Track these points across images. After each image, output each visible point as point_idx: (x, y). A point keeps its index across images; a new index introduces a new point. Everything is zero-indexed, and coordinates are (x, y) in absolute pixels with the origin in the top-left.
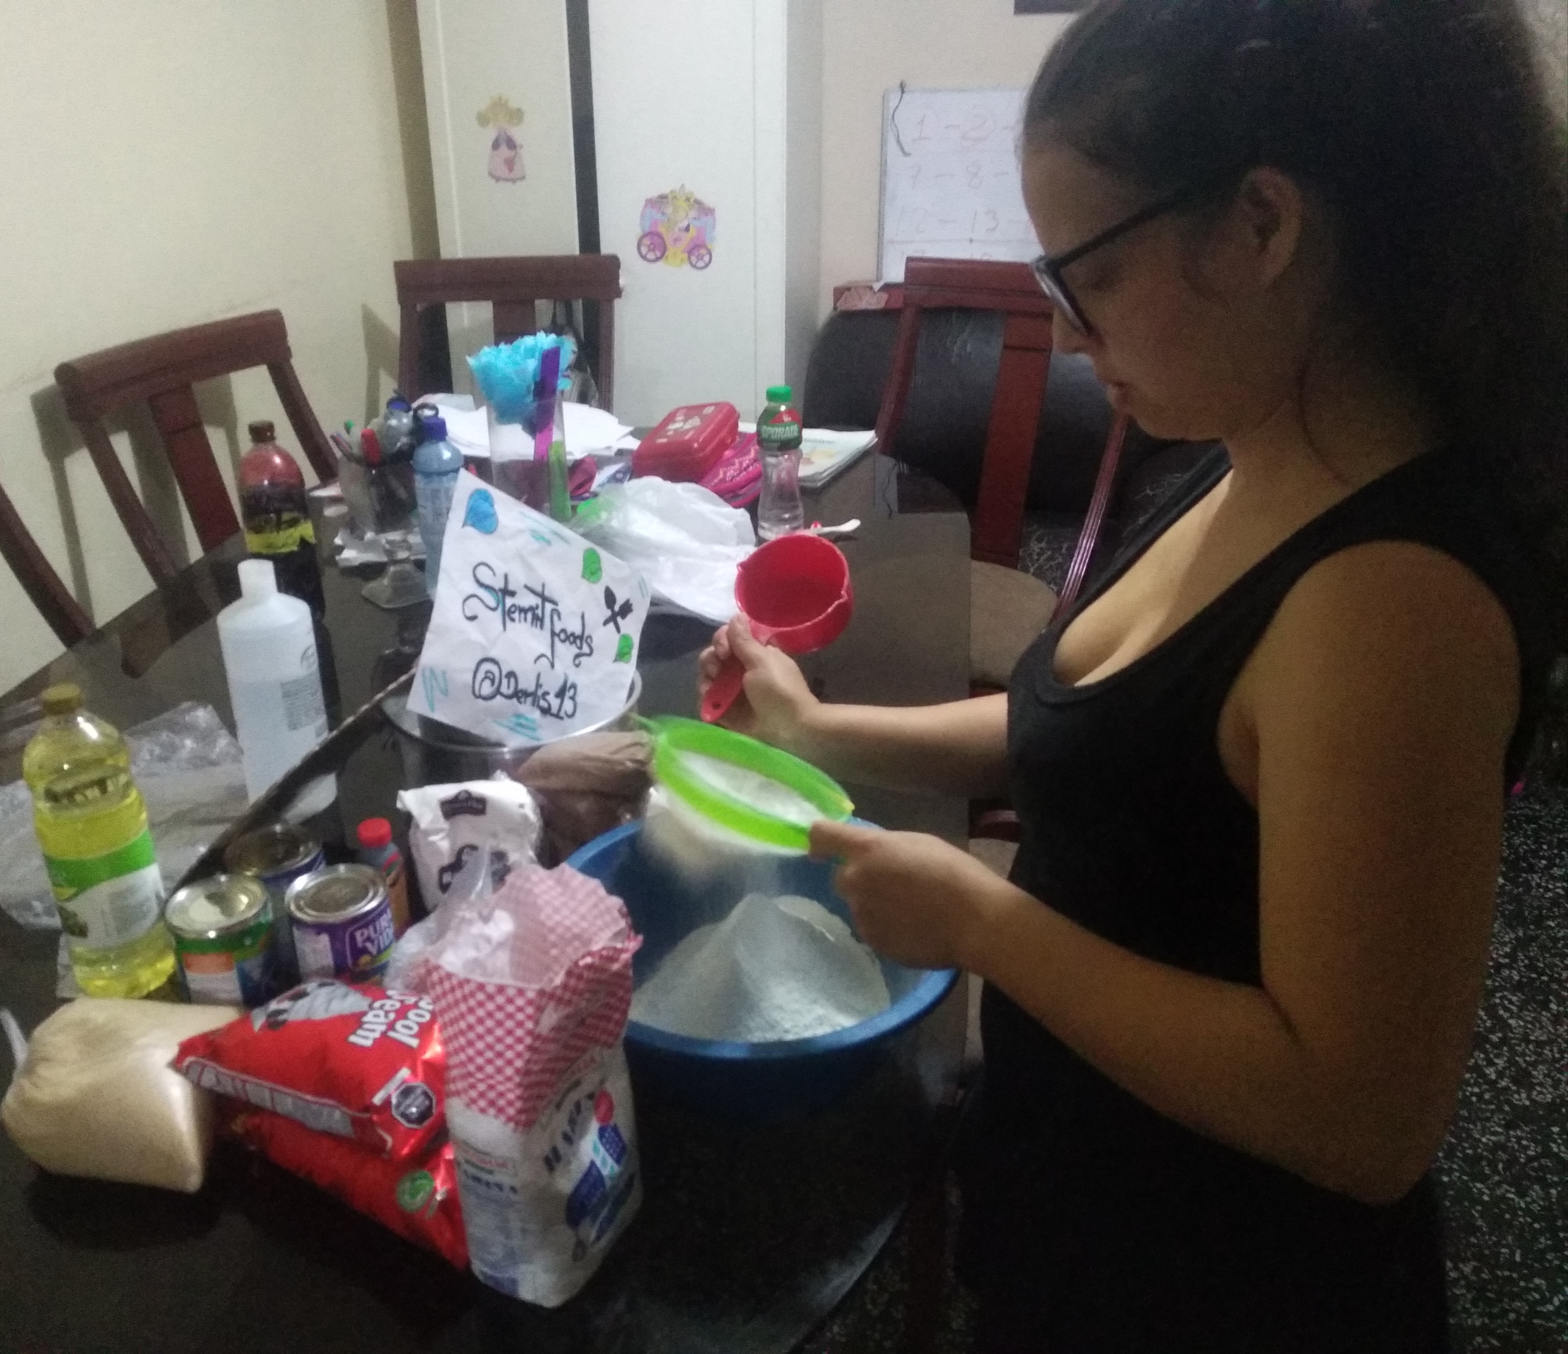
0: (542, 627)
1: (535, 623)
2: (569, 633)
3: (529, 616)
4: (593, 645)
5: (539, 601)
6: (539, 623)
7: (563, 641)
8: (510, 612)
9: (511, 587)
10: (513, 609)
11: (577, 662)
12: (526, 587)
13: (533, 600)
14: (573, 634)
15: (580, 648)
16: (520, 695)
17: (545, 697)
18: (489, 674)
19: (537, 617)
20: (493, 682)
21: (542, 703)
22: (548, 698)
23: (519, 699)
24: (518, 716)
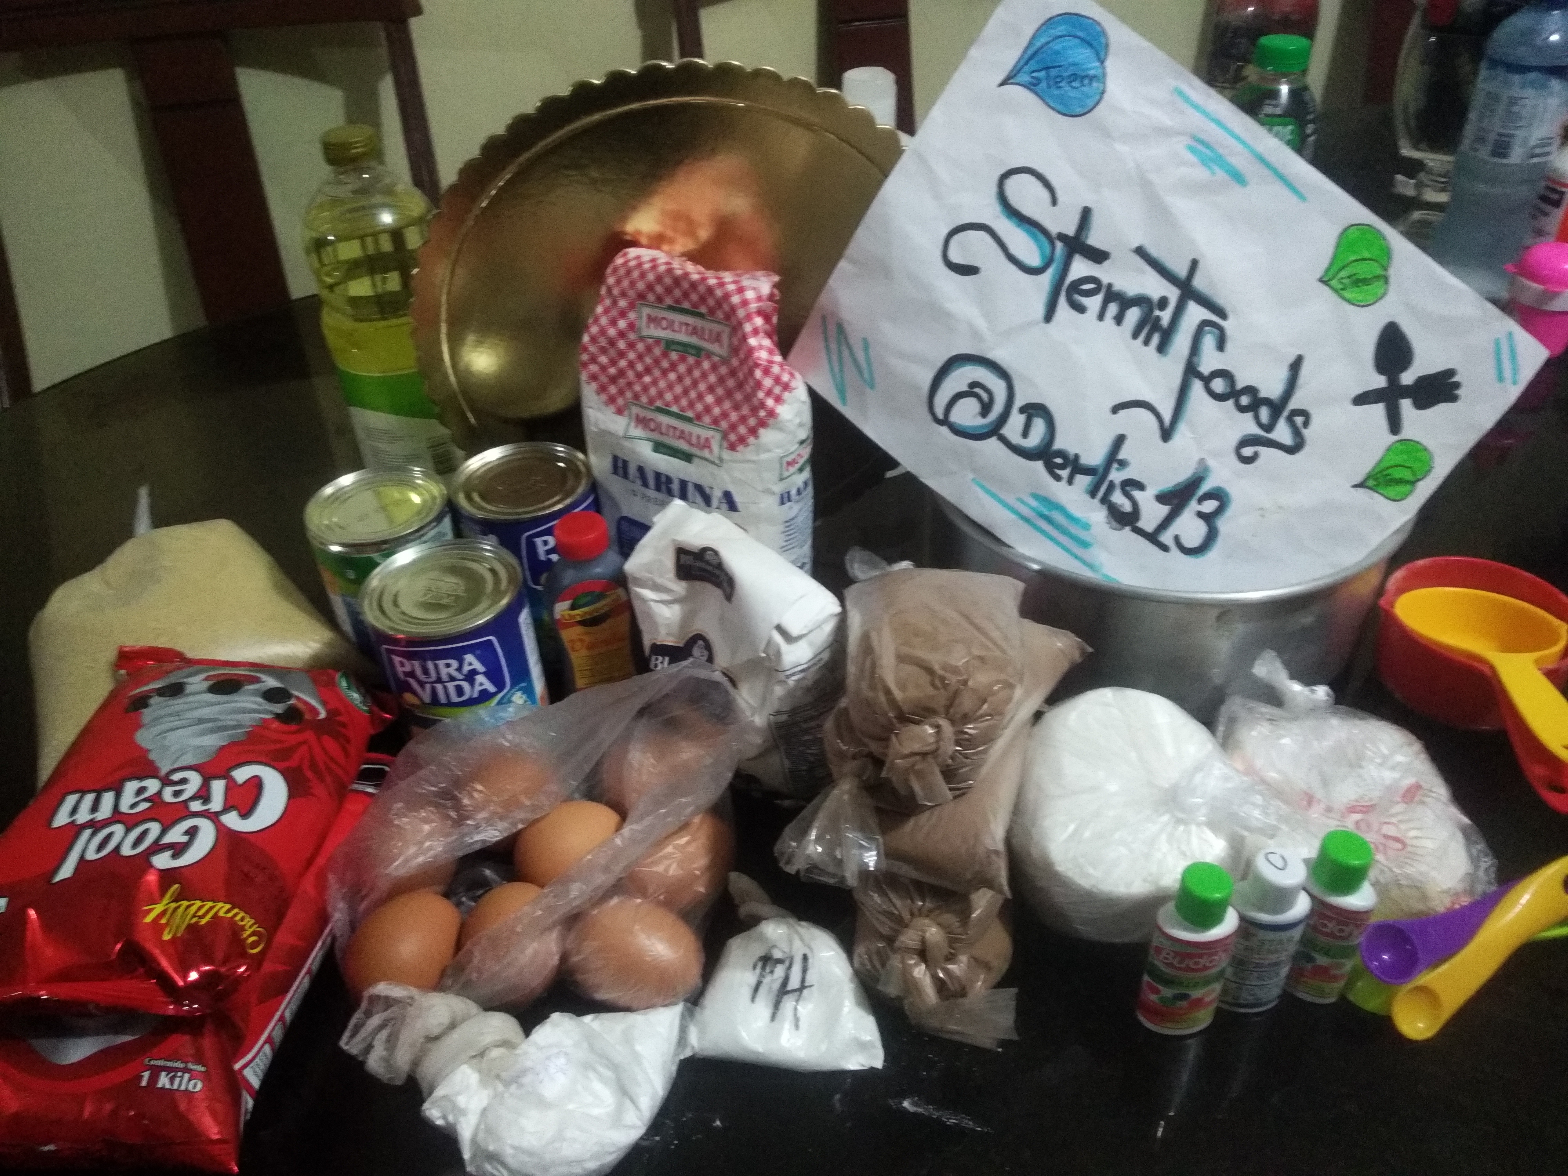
0: (1162, 348)
1: (1144, 334)
2: (1240, 385)
3: (1133, 315)
4: (1309, 432)
5: (1173, 294)
6: (1156, 339)
7: (1219, 397)
8: (1075, 287)
9: (1094, 239)
10: (1087, 287)
11: (1248, 451)
12: (1140, 252)
13: (1158, 289)
14: (1251, 390)
15: (1269, 428)
16: (1059, 461)
17: (1128, 488)
18: (977, 390)
19: (1156, 325)
20: (986, 409)
21: (1118, 498)
22: (1137, 494)
23: (1051, 468)
24: (1045, 500)
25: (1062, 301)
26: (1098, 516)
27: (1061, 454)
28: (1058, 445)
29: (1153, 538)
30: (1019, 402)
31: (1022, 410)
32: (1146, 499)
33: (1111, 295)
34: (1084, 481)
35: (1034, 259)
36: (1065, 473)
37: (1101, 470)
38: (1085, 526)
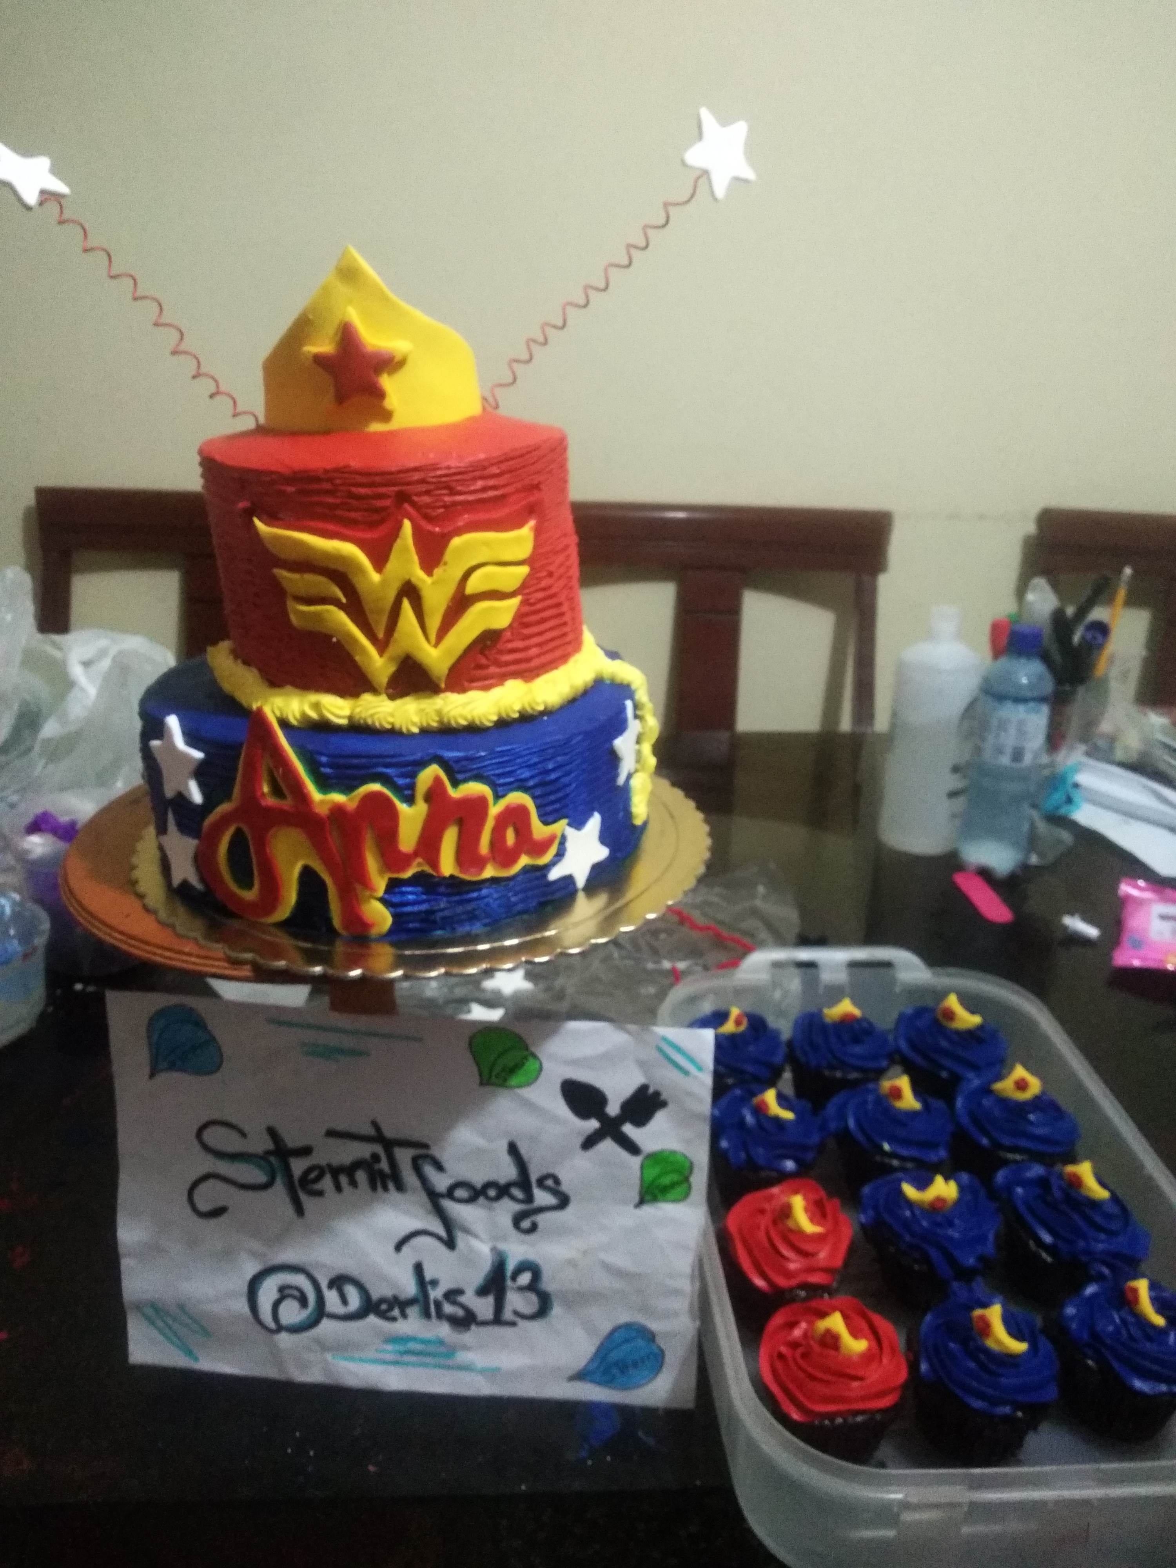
0: (400, 1187)
1: (379, 1184)
2: (479, 1185)
3: (361, 1176)
4: (565, 1187)
5: (379, 1149)
6: (391, 1186)
7: (469, 1201)
8: (305, 1181)
9: (292, 1143)
10: (313, 1175)
11: (526, 1224)
12: (331, 1133)
13: (364, 1151)
14: (491, 1184)
15: (530, 1199)
16: (384, 1307)
17: (451, 1298)
18: (288, 1292)
19: (383, 1177)
20: (303, 1301)
21: (448, 1309)
22: (462, 1299)
23: (384, 1315)
24: (397, 1340)
25: (303, 1197)
26: (444, 1330)
27: (382, 1300)
28: (375, 1297)
29: (497, 1322)
30: (324, 1284)
31: (330, 1286)
32: (469, 1299)
33: (336, 1172)
34: (413, 1312)
35: (261, 1178)
36: (396, 1312)
37: (421, 1298)
38: (441, 1342)
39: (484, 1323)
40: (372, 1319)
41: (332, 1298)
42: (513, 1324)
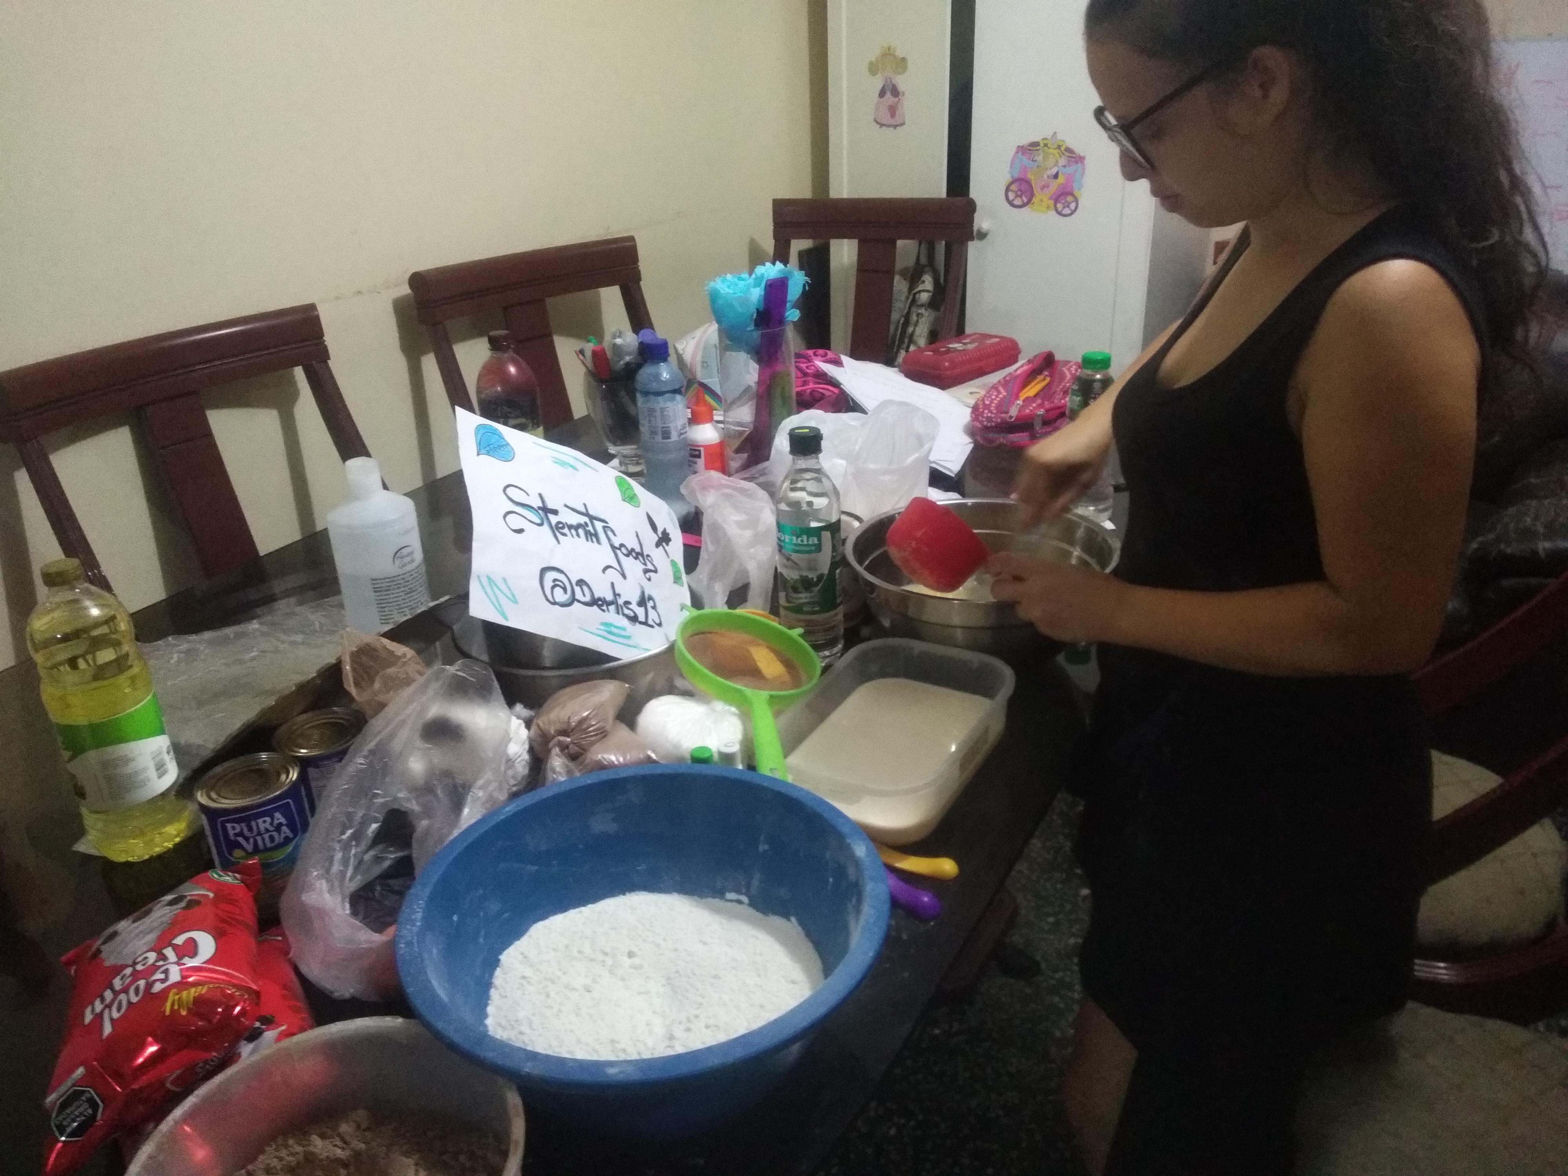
0: (598, 542)
1: (589, 538)
2: (629, 548)
3: (581, 532)
5: (588, 520)
6: (594, 539)
7: (627, 556)
8: (558, 528)
9: (550, 506)
10: (561, 526)
11: (647, 576)
12: (567, 506)
13: (583, 519)
14: (632, 550)
15: (645, 564)
16: (600, 603)
17: (627, 606)
18: (557, 583)
19: (591, 535)
20: (565, 589)
21: (626, 611)
22: (630, 606)
23: (600, 606)
24: (606, 624)
25: (558, 535)
26: (625, 622)
27: (599, 599)
28: (596, 596)
29: (645, 623)
30: (574, 583)
31: (577, 585)
32: (634, 606)
33: (570, 527)
34: (612, 608)
35: (538, 521)
36: (604, 608)
37: (615, 601)
38: (624, 629)
39: (641, 623)
40: (595, 607)
41: (577, 590)
42: (652, 626)
